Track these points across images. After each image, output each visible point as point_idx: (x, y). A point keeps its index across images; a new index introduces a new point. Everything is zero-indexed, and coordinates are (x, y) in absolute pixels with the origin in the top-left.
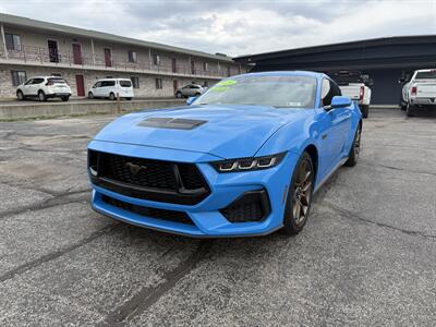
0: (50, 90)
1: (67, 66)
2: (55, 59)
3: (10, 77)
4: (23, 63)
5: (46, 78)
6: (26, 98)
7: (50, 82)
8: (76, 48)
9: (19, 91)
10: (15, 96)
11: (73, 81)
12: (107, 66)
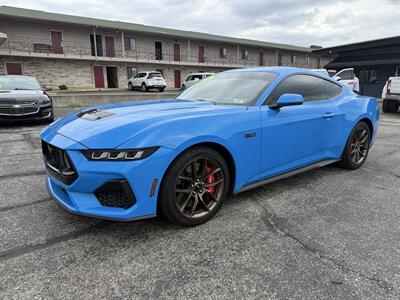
0: (150, 83)
1: (167, 62)
2: (159, 57)
3: (125, 72)
4: (134, 60)
5: (148, 73)
6: (134, 89)
7: (151, 76)
8: (177, 48)
9: (130, 83)
10: (127, 87)
11: (171, 75)
12: (200, 62)
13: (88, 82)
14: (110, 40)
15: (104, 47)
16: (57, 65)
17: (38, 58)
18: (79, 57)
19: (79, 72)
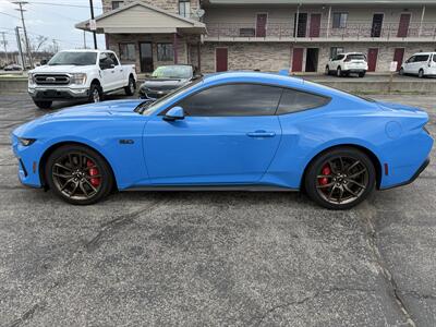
0: (346, 66)
2: (376, 33)
3: (328, 53)
4: (340, 40)
5: (346, 55)
6: (330, 73)
7: (349, 58)
8: (405, 19)
9: (328, 66)
10: (323, 71)
11: (389, 55)
13: (285, 65)
14: (316, 18)
15: (308, 27)
16: (258, 48)
17: (242, 43)
18: (278, 40)
19: (278, 55)
